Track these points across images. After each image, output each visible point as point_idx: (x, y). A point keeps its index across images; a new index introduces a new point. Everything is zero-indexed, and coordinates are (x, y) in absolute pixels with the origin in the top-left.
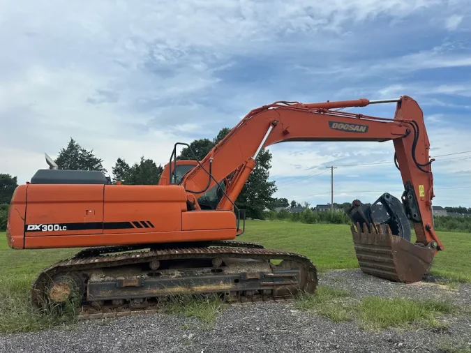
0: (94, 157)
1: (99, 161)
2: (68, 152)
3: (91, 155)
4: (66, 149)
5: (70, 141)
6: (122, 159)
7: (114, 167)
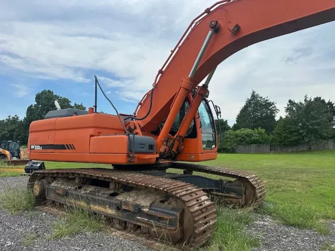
0: (269, 101)
1: (273, 104)
2: (251, 100)
3: (267, 100)
4: (250, 98)
5: (252, 92)
6: (292, 100)
7: (286, 106)
